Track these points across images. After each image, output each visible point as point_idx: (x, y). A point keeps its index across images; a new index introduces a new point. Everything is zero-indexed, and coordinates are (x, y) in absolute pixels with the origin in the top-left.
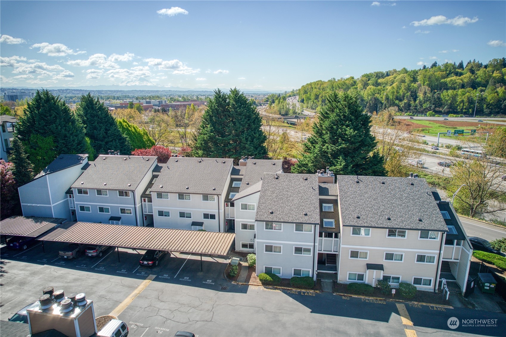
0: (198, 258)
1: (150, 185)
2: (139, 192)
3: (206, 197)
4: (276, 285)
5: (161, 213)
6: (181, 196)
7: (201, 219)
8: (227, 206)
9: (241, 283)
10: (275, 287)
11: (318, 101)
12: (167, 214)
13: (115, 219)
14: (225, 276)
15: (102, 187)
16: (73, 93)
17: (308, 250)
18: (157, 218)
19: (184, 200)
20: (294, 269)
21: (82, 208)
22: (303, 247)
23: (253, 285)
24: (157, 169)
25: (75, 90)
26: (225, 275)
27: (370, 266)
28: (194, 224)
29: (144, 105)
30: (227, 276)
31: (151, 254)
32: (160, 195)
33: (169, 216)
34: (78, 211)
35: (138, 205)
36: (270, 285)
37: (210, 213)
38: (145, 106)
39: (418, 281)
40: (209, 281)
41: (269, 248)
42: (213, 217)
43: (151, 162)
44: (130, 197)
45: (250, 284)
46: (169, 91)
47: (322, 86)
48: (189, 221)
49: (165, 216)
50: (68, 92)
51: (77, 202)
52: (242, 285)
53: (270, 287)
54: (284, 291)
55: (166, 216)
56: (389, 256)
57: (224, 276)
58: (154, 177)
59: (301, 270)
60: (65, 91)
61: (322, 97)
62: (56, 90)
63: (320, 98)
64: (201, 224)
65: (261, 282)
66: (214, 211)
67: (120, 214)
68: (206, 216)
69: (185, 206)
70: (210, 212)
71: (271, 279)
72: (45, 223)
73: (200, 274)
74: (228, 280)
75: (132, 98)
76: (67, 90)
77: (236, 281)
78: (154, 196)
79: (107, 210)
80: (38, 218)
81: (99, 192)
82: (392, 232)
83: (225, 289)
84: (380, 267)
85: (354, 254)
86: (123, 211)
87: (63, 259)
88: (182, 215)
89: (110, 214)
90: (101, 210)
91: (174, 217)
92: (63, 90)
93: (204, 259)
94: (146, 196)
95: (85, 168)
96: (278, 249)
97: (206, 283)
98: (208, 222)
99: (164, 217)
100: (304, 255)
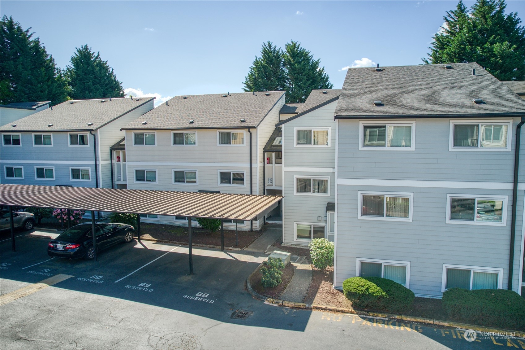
3: (226, 135)
4: (398, 312)
5: (141, 177)
6: (179, 135)
8: (269, 160)
9: (292, 304)
10: (397, 317)
12: (151, 177)
14: (249, 286)
15: (42, 128)
17: (494, 208)
19: (184, 146)
20: (449, 270)
22: (478, 198)
23: (325, 309)
26: (248, 284)
30: (253, 287)
32: (140, 138)
33: (154, 180)
34: (4, 178)
35: (102, 162)
36: (380, 312)
37: (233, 171)
40: (202, 296)
42: (239, 178)
44: (88, 146)
45: (317, 308)
48: (193, 189)
49: (147, 180)
52: (293, 308)
53: (381, 316)
55: (150, 181)
57: (246, 286)
59: (469, 271)
65: (350, 303)
66: (242, 167)
67: (71, 180)
68: (225, 178)
69: (185, 157)
71: (384, 293)
73: (185, 279)
74: (254, 294)
77: (278, 297)
78: (130, 140)
81: (38, 137)
83: (242, 317)
86: (75, 174)
88: (179, 177)
89: (54, 180)
91: (165, 181)
94: (120, 148)
97: (193, 298)
98: (228, 190)
99: (146, 182)
100: (481, 223)
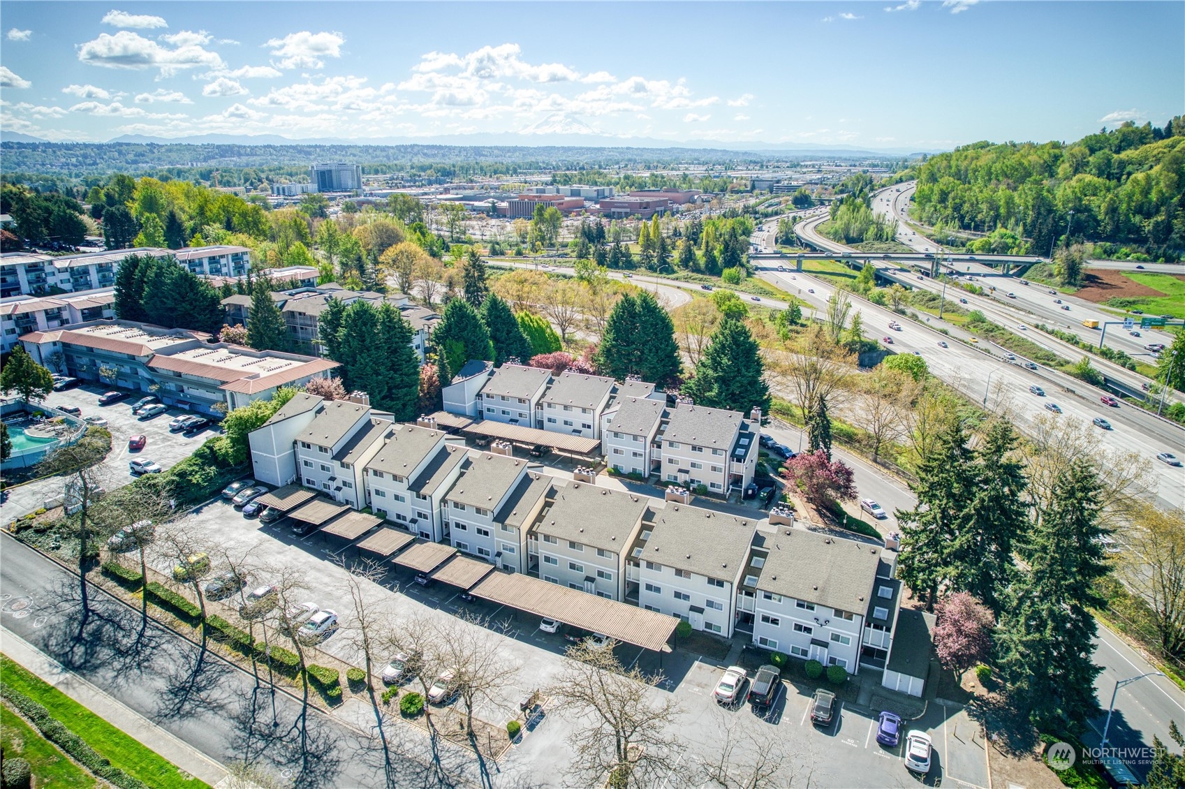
0: (569, 455)
1: (544, 395)
2: (534, 401)
3: (584, 410)
4: (618, 477)
5: (550, 420)
6: (566, 407)
7: (580, 428)
11: (946, 208)
12: (554, 421)
13: (513, 421)
15: (505, 394)
16: (425, 154)
17: (641, 455)
18: (546, 423)
19: (568, 411)
20: (631, 467)
21: (489, 410)
22: (639, 453)
23: (603, 475)
24: (551, 381)
25: (428, 147)
27: (680, 471)
28: (575, 431)
29: (567, 199)
31: (538, 448)
32: (549, 405)
34: (485, 412)
35: (533, 412)
36: (614, 477)
38: (569, 202)
39: (713, 485)
41: (616, 451)
42: (589, 427)
43: (546, 375)
44: (527, 405)
45: (601, 475)
46: (628, 148)
47: (974, 162)
48: (571, 428)
50: (415, 150)
51: (486, 404)
54: (621, 481)
56: (693, 465)
58: (548, 388)
59: (637, 469)
60: (409, 150)
61: (954, 200)
62: (392, 148)
63: (950, 200)
64: (580, 432)
65: (608, 474)
67: (518, 418)
68: (584, 426)
69: (568, 416)
70: (587, 423)
71: (615, 473)
72: (462, 419)
75: (545, 168)
76: (413, 146)
78: (545, 405)
79: (508, 413)
80: (457, 414)
81: (503, 398)
82: (694, 448)
84: (687, 472)
85: (671, 461)
86: (520, 415)
87: (478, 445)
88: (566, 423)
89: (510, 417)
90: (504, 412)
91: (560, 424)
92: (406, 147)
93: (574, 456)
94: (539, 405)
95: (492, 373)
96: (621, 452)
98: (585, 430)
100: (638, 458)
